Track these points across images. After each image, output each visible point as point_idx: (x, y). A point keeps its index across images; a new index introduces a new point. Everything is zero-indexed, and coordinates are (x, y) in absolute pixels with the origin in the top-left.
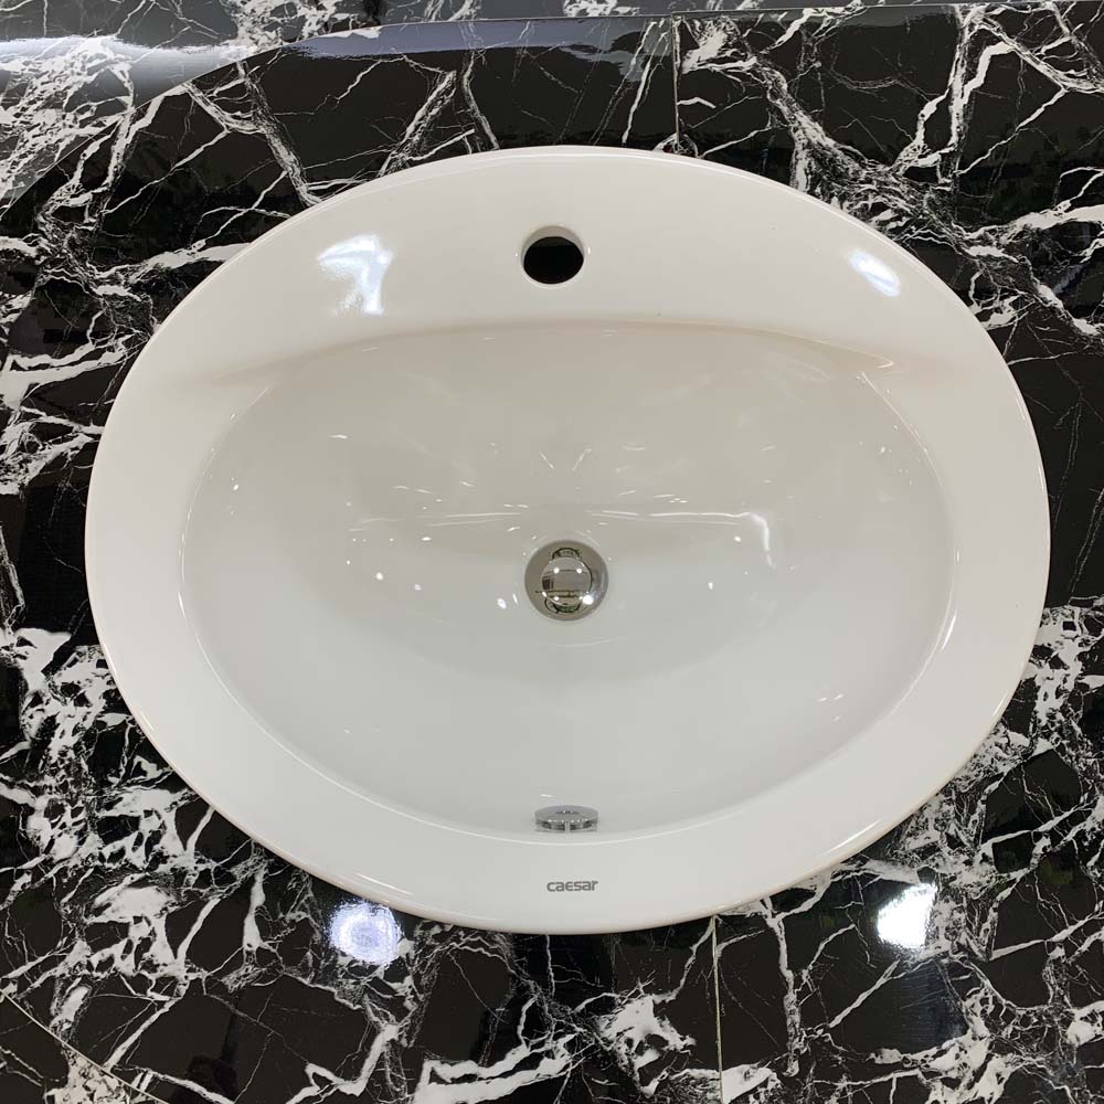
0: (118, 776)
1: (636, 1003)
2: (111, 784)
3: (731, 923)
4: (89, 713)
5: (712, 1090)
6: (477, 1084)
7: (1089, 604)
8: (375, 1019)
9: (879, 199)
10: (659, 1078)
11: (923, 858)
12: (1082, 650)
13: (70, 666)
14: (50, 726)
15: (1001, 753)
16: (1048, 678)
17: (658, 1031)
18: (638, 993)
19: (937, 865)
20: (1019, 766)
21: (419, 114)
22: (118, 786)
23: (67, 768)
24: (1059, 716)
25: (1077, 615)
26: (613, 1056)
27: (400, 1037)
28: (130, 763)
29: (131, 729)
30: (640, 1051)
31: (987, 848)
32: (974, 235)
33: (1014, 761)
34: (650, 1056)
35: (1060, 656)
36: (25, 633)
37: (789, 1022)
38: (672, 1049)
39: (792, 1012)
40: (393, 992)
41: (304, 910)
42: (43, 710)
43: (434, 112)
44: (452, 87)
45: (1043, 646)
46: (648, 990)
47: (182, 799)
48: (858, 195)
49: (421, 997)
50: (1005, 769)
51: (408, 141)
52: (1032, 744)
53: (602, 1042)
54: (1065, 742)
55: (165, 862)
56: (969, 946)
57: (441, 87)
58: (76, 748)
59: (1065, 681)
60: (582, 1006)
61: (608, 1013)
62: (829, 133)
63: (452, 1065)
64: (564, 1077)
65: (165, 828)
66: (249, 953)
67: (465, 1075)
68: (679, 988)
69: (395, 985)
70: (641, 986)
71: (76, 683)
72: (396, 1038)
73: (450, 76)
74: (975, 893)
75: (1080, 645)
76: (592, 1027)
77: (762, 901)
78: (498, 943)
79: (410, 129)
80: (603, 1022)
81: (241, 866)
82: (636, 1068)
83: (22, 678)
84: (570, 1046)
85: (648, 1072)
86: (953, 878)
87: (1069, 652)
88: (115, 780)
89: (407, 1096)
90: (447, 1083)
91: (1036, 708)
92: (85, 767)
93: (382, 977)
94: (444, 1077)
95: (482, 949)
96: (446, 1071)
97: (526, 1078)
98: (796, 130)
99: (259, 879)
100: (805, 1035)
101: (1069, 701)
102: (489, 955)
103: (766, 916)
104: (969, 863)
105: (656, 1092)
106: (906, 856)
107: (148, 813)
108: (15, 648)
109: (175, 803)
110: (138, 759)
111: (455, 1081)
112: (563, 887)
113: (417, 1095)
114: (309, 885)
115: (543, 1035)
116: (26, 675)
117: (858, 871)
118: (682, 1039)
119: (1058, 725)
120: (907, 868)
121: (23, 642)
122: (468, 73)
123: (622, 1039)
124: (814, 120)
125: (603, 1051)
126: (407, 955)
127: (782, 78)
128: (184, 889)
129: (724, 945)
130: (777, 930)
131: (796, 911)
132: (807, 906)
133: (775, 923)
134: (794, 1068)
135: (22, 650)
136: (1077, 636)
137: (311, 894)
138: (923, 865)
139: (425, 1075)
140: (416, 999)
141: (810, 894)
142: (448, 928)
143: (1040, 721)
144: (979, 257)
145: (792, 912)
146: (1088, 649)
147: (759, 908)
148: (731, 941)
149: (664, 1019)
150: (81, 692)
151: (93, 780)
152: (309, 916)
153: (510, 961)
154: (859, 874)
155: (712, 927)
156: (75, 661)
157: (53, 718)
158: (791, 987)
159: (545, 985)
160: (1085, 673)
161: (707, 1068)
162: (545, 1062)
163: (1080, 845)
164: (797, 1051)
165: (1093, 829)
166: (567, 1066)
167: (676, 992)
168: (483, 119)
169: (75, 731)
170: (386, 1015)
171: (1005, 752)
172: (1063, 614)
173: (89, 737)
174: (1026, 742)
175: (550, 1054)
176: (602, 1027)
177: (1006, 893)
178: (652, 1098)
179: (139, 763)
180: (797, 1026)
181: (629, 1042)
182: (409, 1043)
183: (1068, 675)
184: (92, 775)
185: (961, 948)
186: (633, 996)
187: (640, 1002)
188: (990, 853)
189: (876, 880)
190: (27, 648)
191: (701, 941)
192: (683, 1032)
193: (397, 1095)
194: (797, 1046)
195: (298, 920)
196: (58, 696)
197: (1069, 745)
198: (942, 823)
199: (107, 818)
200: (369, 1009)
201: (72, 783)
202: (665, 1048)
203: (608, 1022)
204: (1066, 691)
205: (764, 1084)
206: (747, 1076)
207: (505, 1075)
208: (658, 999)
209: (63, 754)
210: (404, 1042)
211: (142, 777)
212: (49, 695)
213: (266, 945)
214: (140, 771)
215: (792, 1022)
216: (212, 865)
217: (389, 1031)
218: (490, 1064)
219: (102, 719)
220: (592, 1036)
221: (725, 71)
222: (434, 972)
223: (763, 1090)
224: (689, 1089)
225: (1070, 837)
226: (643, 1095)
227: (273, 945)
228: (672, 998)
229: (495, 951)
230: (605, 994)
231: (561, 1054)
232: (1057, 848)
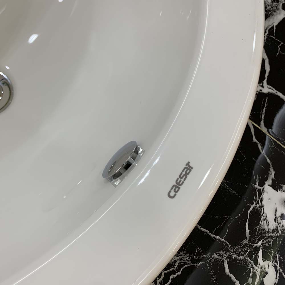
1: (265, 196)
18: (259, 191)
46: (262, 184)
53: (274, 234)
60: (248, 231)
61: (261, 217)
64: (281, 273)
68: (271, 166)
70: (257, 186)
76: (263, 234)
80: (264, 225)
84: (266, 257)
95: (172, 276)
102: (179, 273)
103: (261, 90)
106: (272, 7)
112: (177, 186)
115: (250, 270)
120: (278, 12)
123: (279, 220)
125: (279, 237)
129: (262, 123)
130: (270, 91)
131: (267, 75)
132: (268, 68)
138: (281, 5)
145: (266, 77)
148: (263, 118)
149: (282, 187)
153: (192, 260)
159: (222, 247)
162: (266, 281)
166: (276, 267)
167: (271, 168)
175: (263, 274)
176: (266, 227)
186: (260, 195)
187: (265, 194)
189: (275, 28)
191: (253, 133)
203: (265, 222)
208: (269, 182)
220: (267, 238)
228: (273, 173)
229: (180, 267)
230: (249, 212)
231: (266, 267)
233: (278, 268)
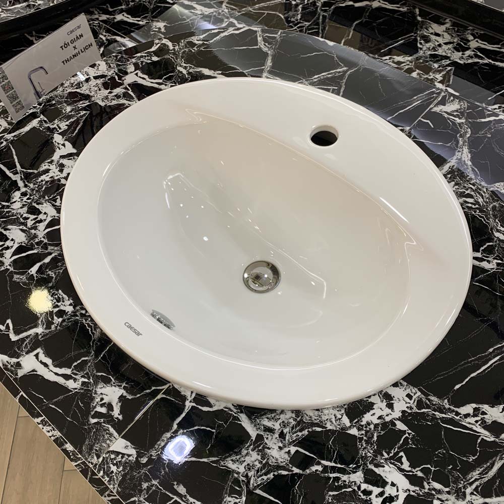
0: (49, 198)
1: (117, 388)
2: (45, 198)
3: (174, 392)
4: (59, 175)
5: (111, 441)
6: (46, 369)
7: (426, 395)
8: (40, 323)
9: (472, 193)
10: (99, 420)
11: (264, 431)
12: (406, 409)
13: (68, 159)
14: (47, 171)
15: (333, 420)
16: (381, 409)
17: (114, 404)
18: (121, 386)
19: (267, 438)
20: (336, 431)
22: (46, 200)
23: (39, 185)
24: (372, 427)
25: (417, 395)
26: (92, 399)
27: (41, 334)
28: (55, 196)
30: (102, 405)
31: (293, 449)
32: (503, 229)
33: (336, 427)
34: (103, 410)
35: (394, 405)
36: (67, 143)
37: (158, 443)
38: (113, 414)
39: (163, 440)
40: (53, 319)
41: (55, 274)
42: (49, 166)
43: (329, 76)
44: (342, 72)
45: (390, 395)
46: (125, 388)
47: (57, 216)
48: (464, 187)
49: (59, 328)
50: (329, 427)
51: (311, 79)
52: (350, 427)
53: (94, 391)
54: (365, 438)
55: (35, 230)
56: (250, 479)
57: (338, 70)
58: (47, 182)
59: (387, 415)
60: (100, 374)
61: (105, 384)
62: (472, 160)
63: (45, 356)
64: (72, 391)
65: (45, 221)
66: (29, 273)
67: (45, 363)
68: (135, 397)
69: (55, 318)
70: (124, 385)
71: (65, 165)
72: (39, 334)
73: (345, 68)
74: (272, 462)
75: (407, 407)
76: (96, 383)
77: (192, 392)
78: (96, 331)
80: (101, 385)
81: (52, 248)
82: (95, 410)
83: (53, 154)
84: (84, 383)
85: (98, 415)
86: (269, 448)
87: (400, 406)
88: (47, 198)
89: (24, 354)
90: (38, 360)
91: (365, 416)
92: (43, 189)
93: (54, 312)
94: (39, 358)
95: (90, 329)
96: (42, 357)
97: (61, 380)
98: (459, 151)
99: (53, 255)
100: (159, 453)
101: (382, 424)
102: (90, 333)
103: (188, 400)
104: (280, 448)
105: (93, 424)
106: (258, 424)
107: (45, 213)
108: (60, 145)
109: (54, 216)
110: (58, 197)
111: (41, 362)
112: (130, 327)
113: (27, 356)
114: (64, 268)
115: (79, 372)
116: (55, 154)
117: (235, 413)
118: (119, 414)
119: (368, 429)
120: (255, 429)
121: (64, 145)
122: (352, 71)
123: (101, 396)
124: (470, 152)
125: (91, 395)
126: (68, 312)
128: (32, 241)
129: (164, 396)
130: (187, 407)
131: (200, 407)
132: (205, 409)
133: (189, 405)
134: (144, 460)
135: (61, 146)
136: (409, 403)
137: (61, 271)
138: (262, 433)
139: (35, 352)
140: (56, 327)
141: (210, 405)
142: (87, 314)
143: (362, 421)
144: (498, 238)
145: (198, 406)
146: (410, 411)
147: (188, 394)
148: (167, 397)
149: (120, 402)
150: (64, 168)
151: (42, 194)
152: (54, 277)
153: (94, 340)
154: (235, 415)
155: (166, 387)
156: (71, 159)
157: (50, 170)
158: (172, 431)
159: (97, 356)
160: (399, 419)
161: (116, 432)
162: (71, 381)
163: (333, 482)
164: (151, 455)
165: (345, 481)
166: (76, 389)
167: (133, 397)
168: (344, 86)
169: (51, 177)
170: (44, 324)
171: (336, 421)
172: (411, 390)
173: (53, 181)
174: (348, 424)
175: (75, 380)
176: (99, 386)
177: (284, 473)
178: (90, 424)
180: (160, 447)
181: (102, 399)
182: (41, 338)
183: (391, 414)
184: (43, 192)
185: (247, 476)
186: (119, 386)
188: (292, 452)
189: (239, 422)
190: (63, 147)
191: (158, 388)
192: (121, 412)
193: (22, 351)
194: (153, 454)
195: (51, 275)
196: (57, 165)
197: (365, 441)
198: (284, 425)
199: (35, 206)
200: (41, 318)
201: (36, 190)
202: (111, 412)
203: (102, 386)
204: (384, 419)
205: (129, 456)
206: (126, 447)
207: (56, 374)
208: (125, 394)
209: (42, 181)
210: (40, 337)
211: (54, 203)
212: (55, 163)
213: (35, 275)
214: (55, 200)
215: (160, 444)
216: (46, 241)
217: (40, 330)
218: (55, 366)
219: (61, 179)
220: (93, 387)
221: (449, 118)
222: (70, 324)
223: (127, 457)
224: (104, 433)
225: (332, 475)
226: (88, 420)
227: (37, 277)
228: (130, 398)
229: (93, 333)
230: (110, 377)
231: (78, 383)
232: (322, 475)
233: (76, 390)
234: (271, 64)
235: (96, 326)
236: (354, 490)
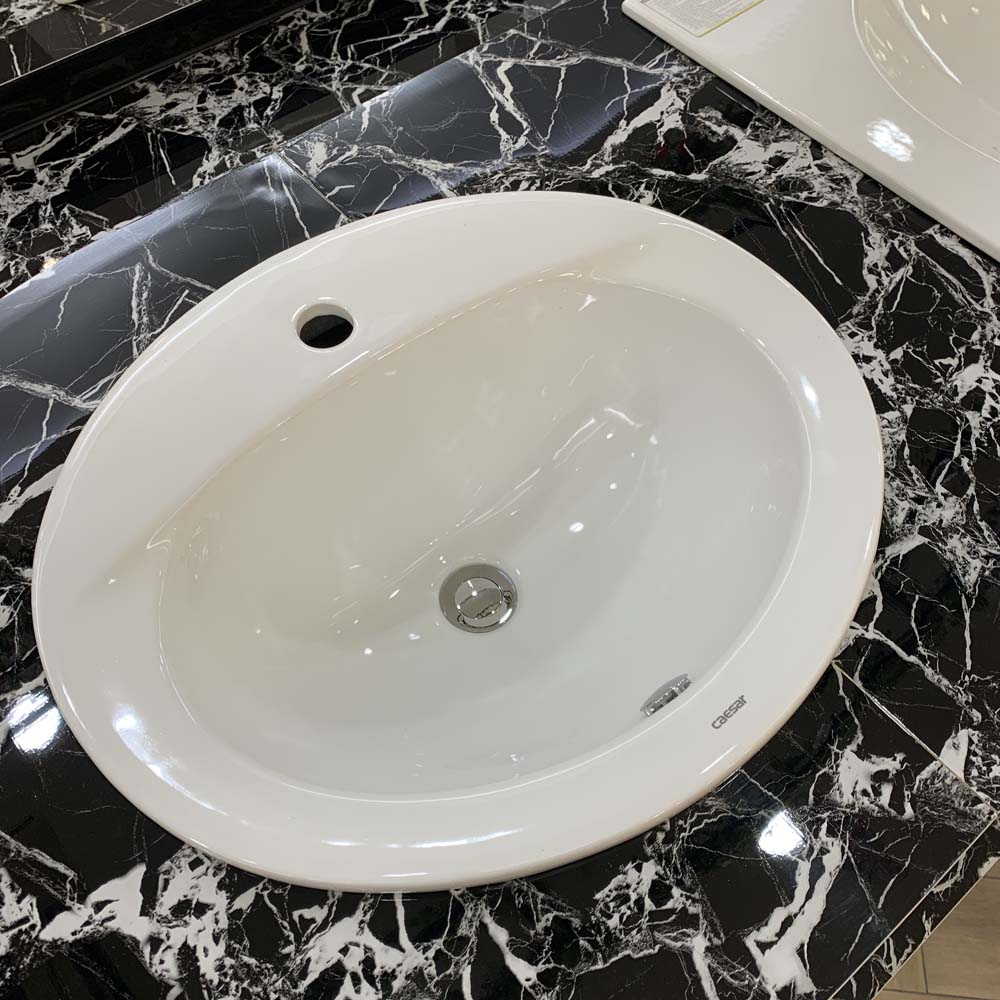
0: (290, 943)
1: (843, 762)
2: (289, 955)
3: (848, 656)
4: (217, 914)
5: (946, 776)
6: (797, 921)
7: (850, 316)
8: (679, 944)
9: (511, 179)
10: (907, 800)
11: (913, 523)
12: (873, 342)
13: (165, 888)
14: (187, 955)
15: (891, 430)
16: (872, 371)
17: (875, 769)
18: (837, 754)
19: (925, 521)
20: (908, 430)
21: (134, 303)
22: (298, 951)
23: (235, 977)
24: (899, 386)
25: (851, 326)
26: (864, 812)
27: (710, 940)
28: (292, 923)
29: (269, 895)
30: (878, 793)
31: (940, 489)
32: (587, 166)
33: (902, 429)
34: (887, 790)
35: (866, 354)
36: (95, 896)
37: (944, 689)
38: (895, 772)
39: (939, 681)
40: (672, 911)
41: (547, 911)
42: (169, 947)
43: (145, 295)
44: (146, 274)
46: (842, 747)
47: (365, 914)
48: (496, 184)
49: (696, 895)
50: (902, 437)
51: (140, 325)
52: (902, 412)
53: (848, 810)
54: (917, 398)
55: (395, 977)
56: (990, 553)
57: (137, 278)
58: (230, 952)
60: (811, 796)
61: (832, 786)
62: (444, 161)
63: (766, 924)
64: (848, 857)
65: (371, 949)
66: (533, 987)
67: (783, 923)
68: (859, 728)
69: (669, 905)
70: (835, 748)
71: (183, 899)
72: (708, 944)
73: (138, 268)
74: (961, 520)
75: (869, 341)
76: (832, 806)
77: (852, 627)
78: (712, 806)
79: (135, 316)
80: (835, 795)
81: (464, 923)
82: (886, 806)
83: (124, 937)
84: (831, 832)
85: (897, 801)
86: (941, 521)
87: (868, 348)
88: (290, 949)
89: (757, 980)
90: (776, 942)
91: (883, 392)
92: (252, 961)
93: (654, 908)
94: (769, 940)
95: (706, 821)
96: (767, 933)
97: (824, 884)
98: (421, 170)
99: (488, 920)
100: (961, 689)
101: (895, 374)
102: (715, 820)
103: (863, 635)
104: (939, 505)
105: (915, 812)
106: (903, 530)
107: (344, 951)
108: (95, 917)
109: (362, 922)
110: (296, 915)
111: (780, 935)
112: (724, 718)
113: (763, 972)
114: (533, 889)
116: (126, 931)
117: (886, 562)
118: (895, 759)
119: (904, 392)
120: (911, 536)
121: (99, 907)
122: (151, 258)
123: (859, 795)
124: (428, 159)
125: (855, 815)
126: (657, 873)
127: (384, 147)
128: (431, 985)
129: (857, 674)
130: (878, 637)
131: (876, 616)
132: (879, 607)
133: (872, 634)
134: (976, 715)
135: (105, 913)
136: (863, 337)
137: (541, 895)
138: (918, 528)
139: (755, 951)
140: (694, 901)
141: (873, 599)
142: (668, 827)
143: (892, 397)
144: (601, 176)
145: (875, 619)
146: (875, 340)
147: (854, 633)
148: (859, 668)
149: (870, 757)
150: (194, 902)
151: (269, 966)
152: (555, 913)
153: (733, 810)
154: (888, 562)
155: (838, 671)
156: (167, 882)
157: (185, 945)
158: (922, 665)
159: (773, 805)
160: (888, 354)
161: (928, 765)
162: (826, 859)
163: (984, 448)
164: (967, 702)
165: (981, 434)
166: (843, 849)
167: (859, 732)
168: (188, 279)
169: (216, 939)
170: (684, 934)
171: (892, 427)
172: (843, 331)
173: (233, 933)
174: (897, 414)
175: (824, 851)
176: (838, 799)
177: (976, 506)
178: (916, 817)
179: (301, 916)
180: (951, 687)
181: (865, 793)
182: (720, 938)
183: (880, 361)
184: (265, 962)
185: (987, 558)
186: (836, 759)
187: (844, 759)
188: (945, 491)
189: (901, 558)
190: (108, 908)
191: (841, 685)
192: (890, 755)
193: (750, 987)
194: (964, 700)
195: (549, 924)
196: (175, 923)
197: (921, 398)
198: (902, 495)
199: (310, 986)
200: (668, 941)
201: (250, 985)
202: (890, 776)
203: (838, 792)
204: (888, 370)
205: (971, 742)
206: (956, 747)
207: (809, 896)
208: (853, 746)
209: (220, 968)
210: (716, 941)
211: (313, 926)
212: (164, 930)
213: (541, 967)
214: (306, 923)
215: (946, 687)
216: (438, 944)
217: (698, 943)
218: (791, 898)
219: (234, 908)
220: (838, 811)
221: (342, 162)
222: (688, 868)
223: (974, 746)
224: (932, 789)
225: (974, 448)
226: (908, 821)
227: (548, 962)
228: (861, 738)
229: (716, 814)
230: (817, 775)
231: (830, 844)
232: (975, 459)
233: (846, 850)
234: (49, 387)
235: (697, 807)
236: (992, 425)
